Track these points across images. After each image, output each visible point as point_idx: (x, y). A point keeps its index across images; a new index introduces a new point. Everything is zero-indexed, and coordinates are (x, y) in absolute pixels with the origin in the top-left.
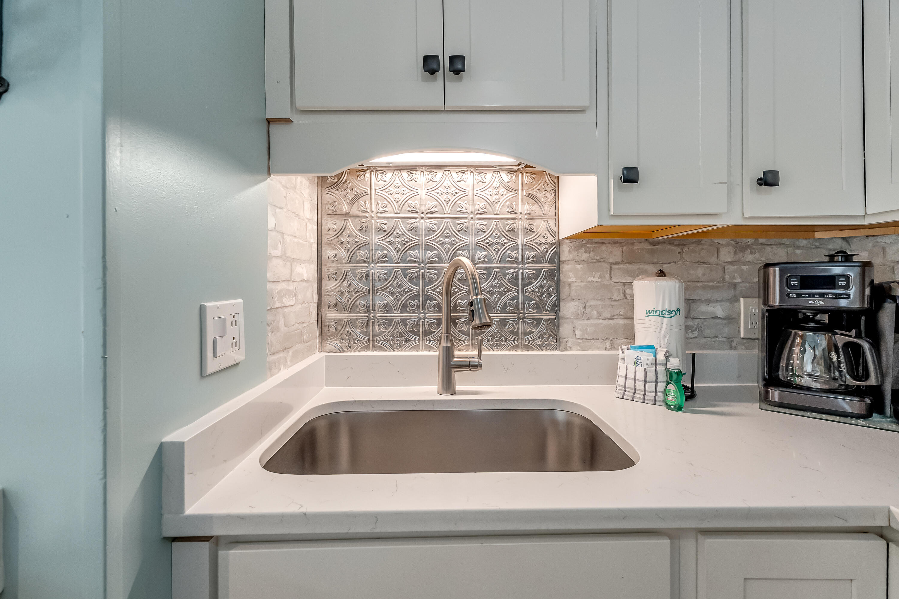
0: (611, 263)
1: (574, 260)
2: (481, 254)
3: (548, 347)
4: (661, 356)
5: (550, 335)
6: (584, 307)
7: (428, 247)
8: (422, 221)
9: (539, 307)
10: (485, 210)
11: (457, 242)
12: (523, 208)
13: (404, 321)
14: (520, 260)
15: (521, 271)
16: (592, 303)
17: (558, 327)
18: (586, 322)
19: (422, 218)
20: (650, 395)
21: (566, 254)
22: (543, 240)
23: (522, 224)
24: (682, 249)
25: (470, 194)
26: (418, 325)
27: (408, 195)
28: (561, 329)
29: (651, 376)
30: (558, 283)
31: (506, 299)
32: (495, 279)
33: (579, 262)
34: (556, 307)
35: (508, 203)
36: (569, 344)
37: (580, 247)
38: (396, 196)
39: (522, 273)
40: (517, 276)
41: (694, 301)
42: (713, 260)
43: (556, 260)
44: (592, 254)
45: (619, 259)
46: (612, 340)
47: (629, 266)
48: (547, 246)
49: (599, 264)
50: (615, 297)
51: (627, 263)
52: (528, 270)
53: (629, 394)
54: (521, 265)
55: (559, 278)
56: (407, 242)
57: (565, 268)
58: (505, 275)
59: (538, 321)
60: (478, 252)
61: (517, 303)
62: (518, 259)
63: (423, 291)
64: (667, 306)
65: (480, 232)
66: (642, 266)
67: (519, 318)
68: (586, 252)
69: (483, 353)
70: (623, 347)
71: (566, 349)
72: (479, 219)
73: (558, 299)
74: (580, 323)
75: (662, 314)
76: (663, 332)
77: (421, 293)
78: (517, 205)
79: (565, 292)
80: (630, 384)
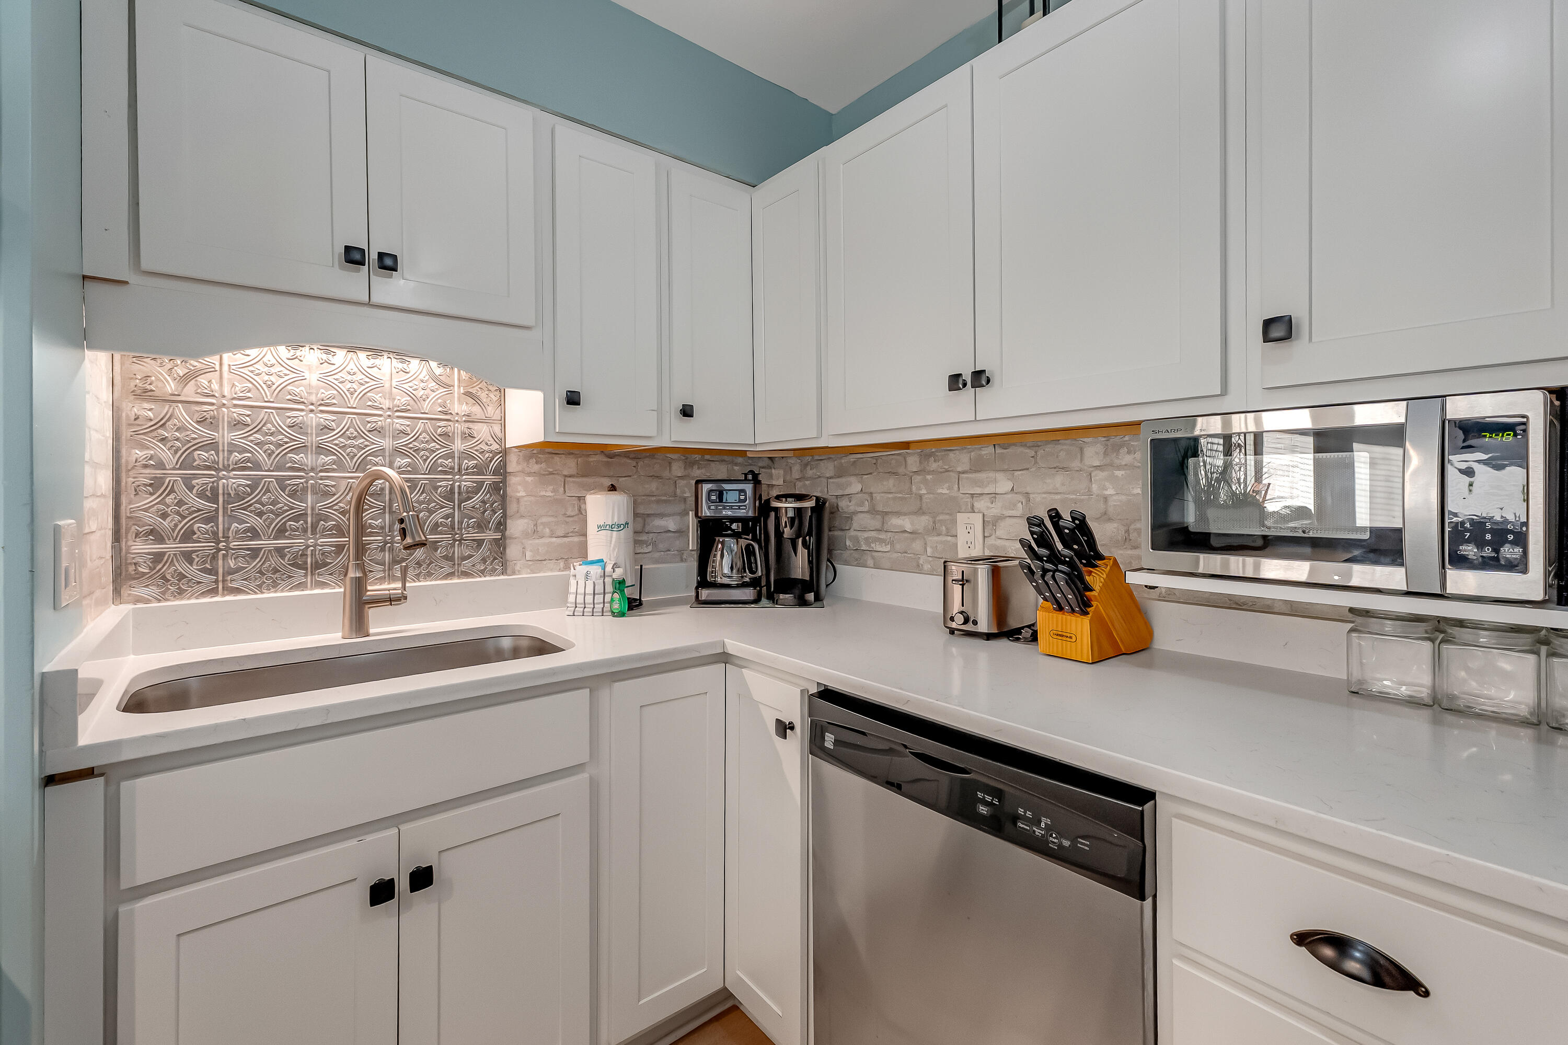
0: (566, 476)
1: (523, 472)
2: (403, 462)
3: (493, 572)
4: (609, 568)
5: (495, 559)
6: (536, 525)
7: (321, 450)
8: (312, 415)
9: (481, 526)
10: (409, 407)
11: (367, 446)
12: (460, 408)
13: (280, 551)
14: (456, 470)
15: (458, 484)
16: (544, 520)
17: (505, 549)
18: (537, 541)
19: (312, 411)
20: (599, 607)
21: (513, 465)
22: (486, 448)
23: (460, 427)
24: (637, 463)
25: (387, 385)
26: (304, 555)
27: (287, 378)
28: (508, 551)
29: (599, 589)
30: (504, 498)
31: (437, 517)
32: (422, 493)
33: (529, 474)
34: (501, 526)
35: (440, 401)
36: (517, 568)
37: (531, 457)
38: (266, 378)
39: (459, 487)
40: (452, 489)
41: (649, 515)
42: (666, 474)
43: (502, 471)
44: (543, 465)
45: (573, 471)
46: (566, 560)
47: (584, 479)
48: (491, 455)
49: (551, 476)
50: (569, 513)
51: (583, 476)
52: (467, 482)
53: (579, 610)
54: (457, 477)
55: (505, 492)
56: (287, 443)
57: (513, 480)
58: (436, 488)
59: (480, 543)
60: (398, 459)
61: (453, 522)
62: (453, 469)
63: (313, 509)
64: (616, 520)
65: (401, 435)
66: (597, 479)
67: (455, 540)
68: (537, 463)
69: (408, 585)
70: (575, 564)
71: (514, 573)
72: (399, 417)
73: (505, 515)
74: (530, 543)
75: (612, 528)
76: (612, 546)
77: (309, 512)
78: (452, 403)
79: (512, 508)
80: (580, 599)
